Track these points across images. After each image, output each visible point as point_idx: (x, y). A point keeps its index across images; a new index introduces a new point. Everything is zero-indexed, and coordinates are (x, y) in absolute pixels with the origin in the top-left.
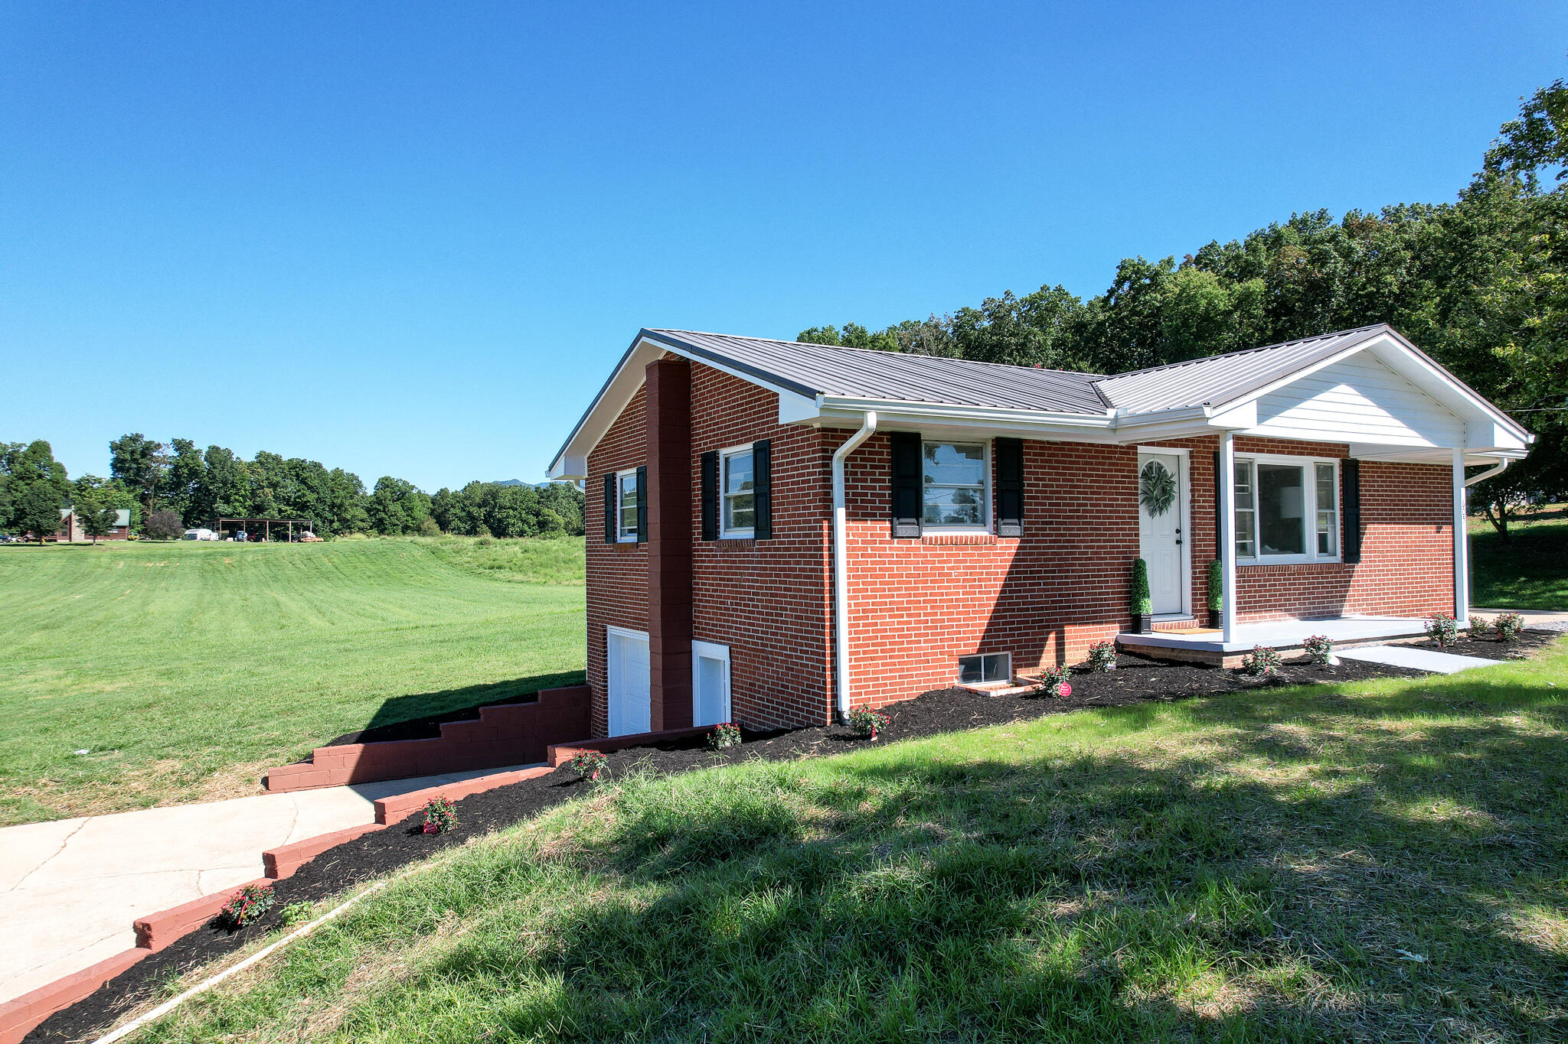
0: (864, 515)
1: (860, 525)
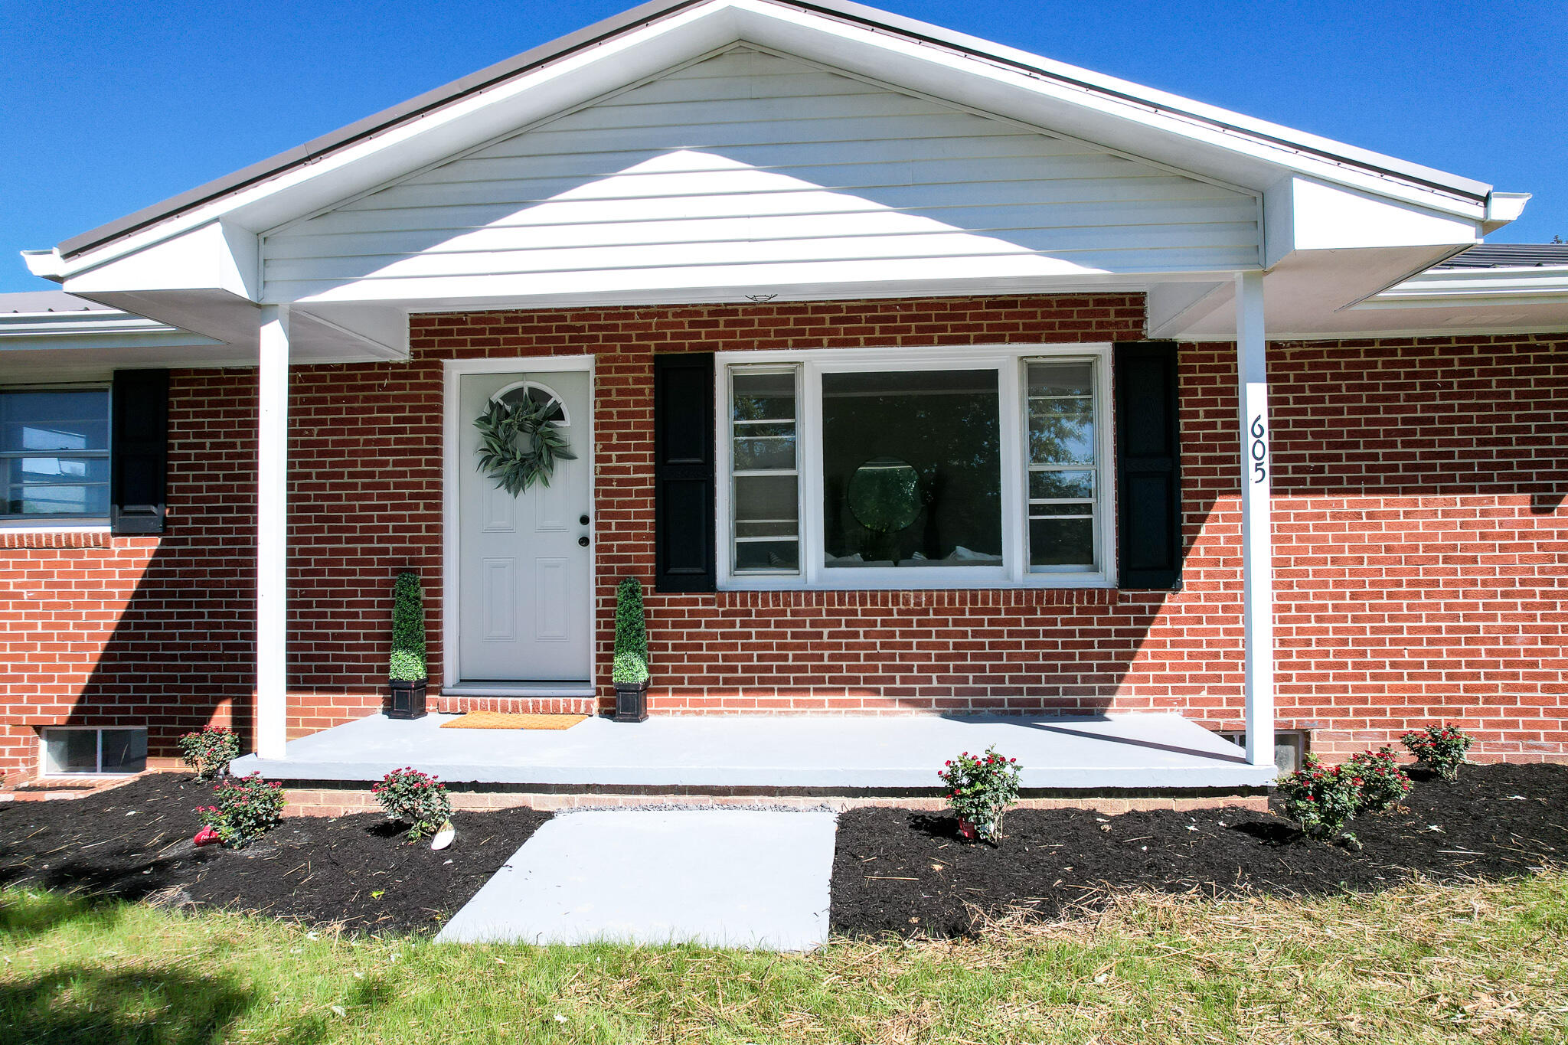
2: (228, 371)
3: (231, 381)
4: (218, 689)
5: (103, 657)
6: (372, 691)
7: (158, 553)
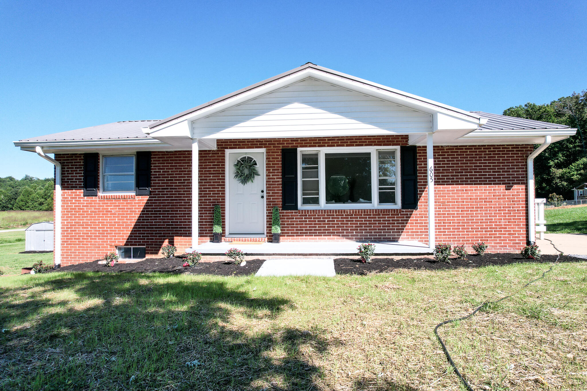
0: (71, 187)
1: (70, 191)
2: (167, 152)
3: (168, 155)
4: (165, 236)
5: (134, 228)
6: (207, 236)
7: (148, 200)
